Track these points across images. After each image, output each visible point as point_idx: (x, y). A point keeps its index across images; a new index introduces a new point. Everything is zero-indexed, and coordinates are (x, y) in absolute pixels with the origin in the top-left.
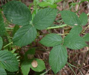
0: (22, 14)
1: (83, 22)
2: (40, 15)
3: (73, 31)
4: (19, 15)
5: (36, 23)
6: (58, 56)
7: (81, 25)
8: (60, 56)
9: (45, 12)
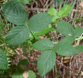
0: (19, 14)
1: (77, 34)
2: (36, 18)
3: (66, 40)
4: (16, 14)
5: (31, 25)
6: (46, 60)
7: (74, 36)
8: (48, 61)
9: (41, 16)
